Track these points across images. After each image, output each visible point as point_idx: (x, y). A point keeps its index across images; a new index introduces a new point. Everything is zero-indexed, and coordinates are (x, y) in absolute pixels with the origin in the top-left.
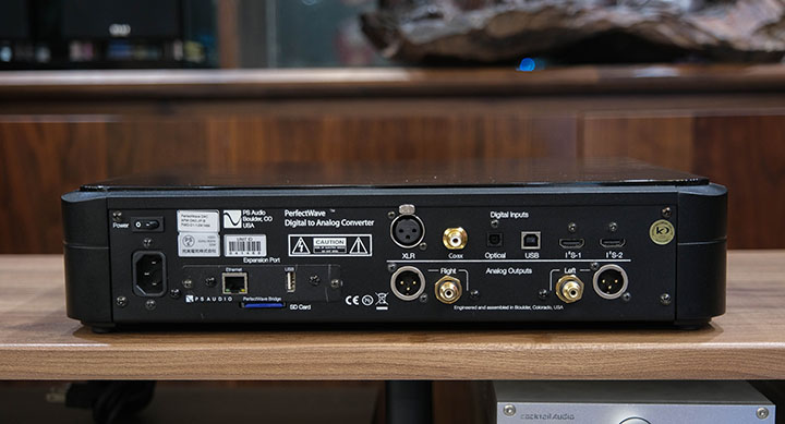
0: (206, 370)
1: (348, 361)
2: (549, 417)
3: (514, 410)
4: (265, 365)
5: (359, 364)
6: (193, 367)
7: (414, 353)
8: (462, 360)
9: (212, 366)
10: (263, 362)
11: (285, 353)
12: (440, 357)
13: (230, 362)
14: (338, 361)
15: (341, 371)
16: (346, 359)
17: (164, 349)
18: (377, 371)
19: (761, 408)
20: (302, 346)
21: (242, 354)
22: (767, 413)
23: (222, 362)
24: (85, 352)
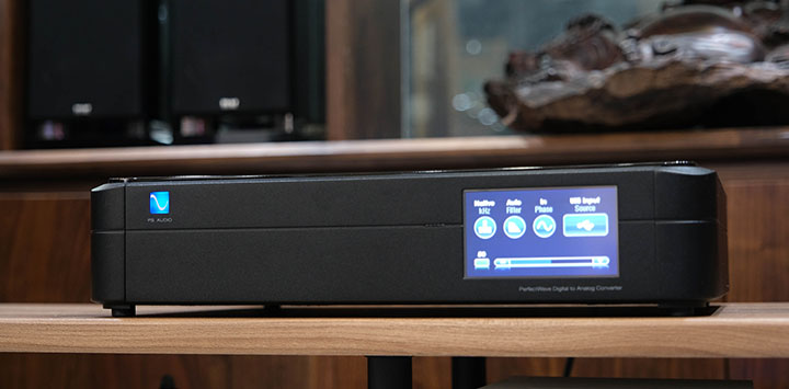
1: (311, 336)
4: (235, 339)
5: (321, 339)
6: (171, 340)
7: (372, 328)
9: (188, 340)
10: (235, 336)
12: (396, 332)
13: (203, 336)
14: (302, 336)
15: (304, 345)
16: (309, 334)
23: (197, 336)
24: (78, 326)
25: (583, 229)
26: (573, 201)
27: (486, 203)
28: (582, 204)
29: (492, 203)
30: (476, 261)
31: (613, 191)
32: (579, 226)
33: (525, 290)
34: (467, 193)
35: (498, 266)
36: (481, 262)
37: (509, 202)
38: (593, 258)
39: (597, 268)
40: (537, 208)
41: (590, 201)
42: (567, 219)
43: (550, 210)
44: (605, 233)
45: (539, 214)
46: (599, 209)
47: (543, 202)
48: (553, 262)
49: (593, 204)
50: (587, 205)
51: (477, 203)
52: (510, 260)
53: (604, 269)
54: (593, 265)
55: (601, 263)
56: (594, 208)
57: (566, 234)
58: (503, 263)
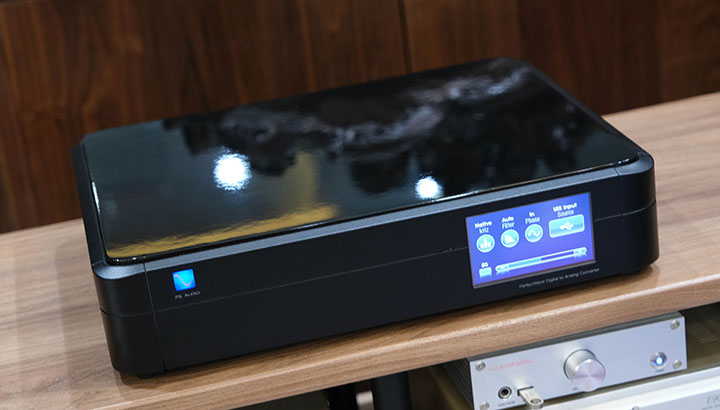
0: (242, 400)
1: (359, 367)
2: (512, 364)
3: (484, 365)
4: (291, 385)
5: (368, 368)
6: (230, 400)
8: (450, 346)
9: (247, 396)
10: (290, 383)
11: (306, 372)
13: (261, 389)
14: (351, 369)
16: (356, 366)
17: (204, 391)
18: (383, 370)
19: (674, 321)
20: (320, 363)
21: (270, 380)
22: (678, 324)
23: (255, 390)
25: (565, 229)
26: (556, 209)
27: (484, 224)
28: (563, 210)
29: (490, 223)
30: (481, 271)
31: (586, 197)
32: (562, 228)
33: (524, 286)
34: (469, 220)
35: (499, 272)
36: (485, 271)
37: (504, 220)
38: (574, 250)
39: (577, 258)
40: (527, 220)
41: (569, 207)
42: (552, 224)
43: (538, 219)
44: (582, 229)
45: (529, 224)
46: (577, 212)
47: (531, 214)
48: (543, 259)
49: (571, 209)
50: (567, 210)
51: (477, 226)
52: (507, 265)
53: (583, 257)
54: (574, 255)
55: (580, 252)
56: (572, 212)
57: (552, 236)
58: (503, 269)
